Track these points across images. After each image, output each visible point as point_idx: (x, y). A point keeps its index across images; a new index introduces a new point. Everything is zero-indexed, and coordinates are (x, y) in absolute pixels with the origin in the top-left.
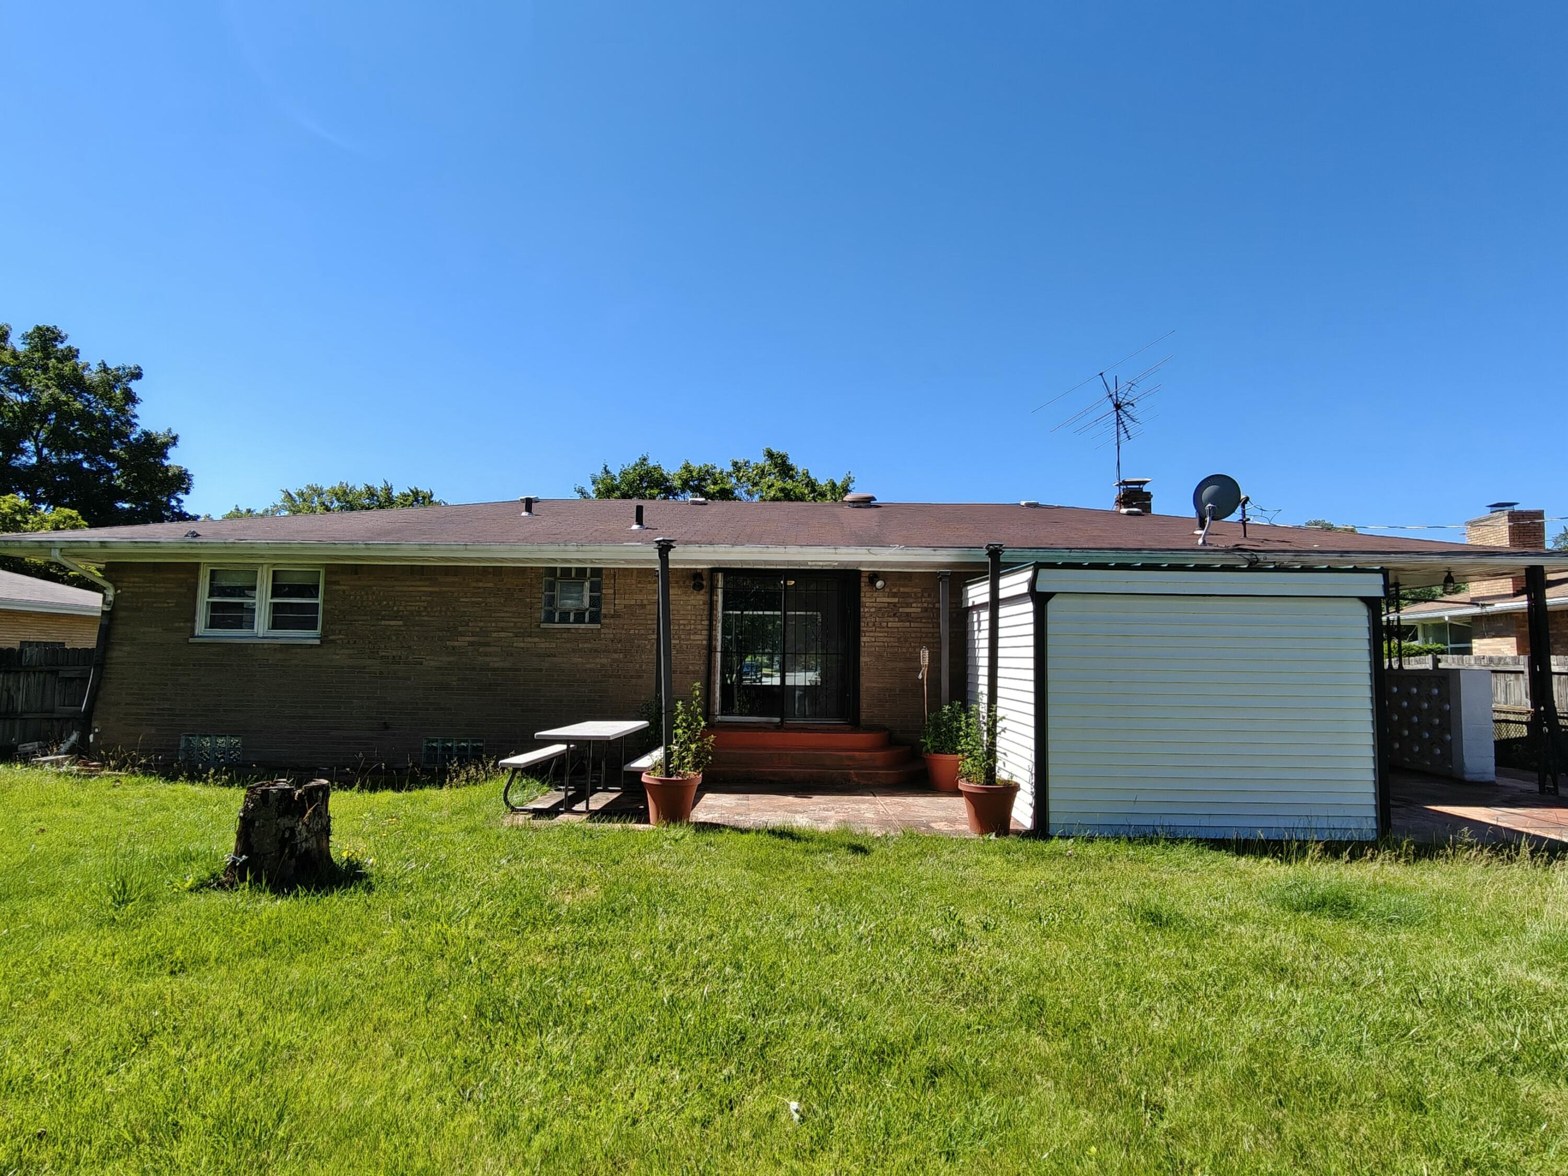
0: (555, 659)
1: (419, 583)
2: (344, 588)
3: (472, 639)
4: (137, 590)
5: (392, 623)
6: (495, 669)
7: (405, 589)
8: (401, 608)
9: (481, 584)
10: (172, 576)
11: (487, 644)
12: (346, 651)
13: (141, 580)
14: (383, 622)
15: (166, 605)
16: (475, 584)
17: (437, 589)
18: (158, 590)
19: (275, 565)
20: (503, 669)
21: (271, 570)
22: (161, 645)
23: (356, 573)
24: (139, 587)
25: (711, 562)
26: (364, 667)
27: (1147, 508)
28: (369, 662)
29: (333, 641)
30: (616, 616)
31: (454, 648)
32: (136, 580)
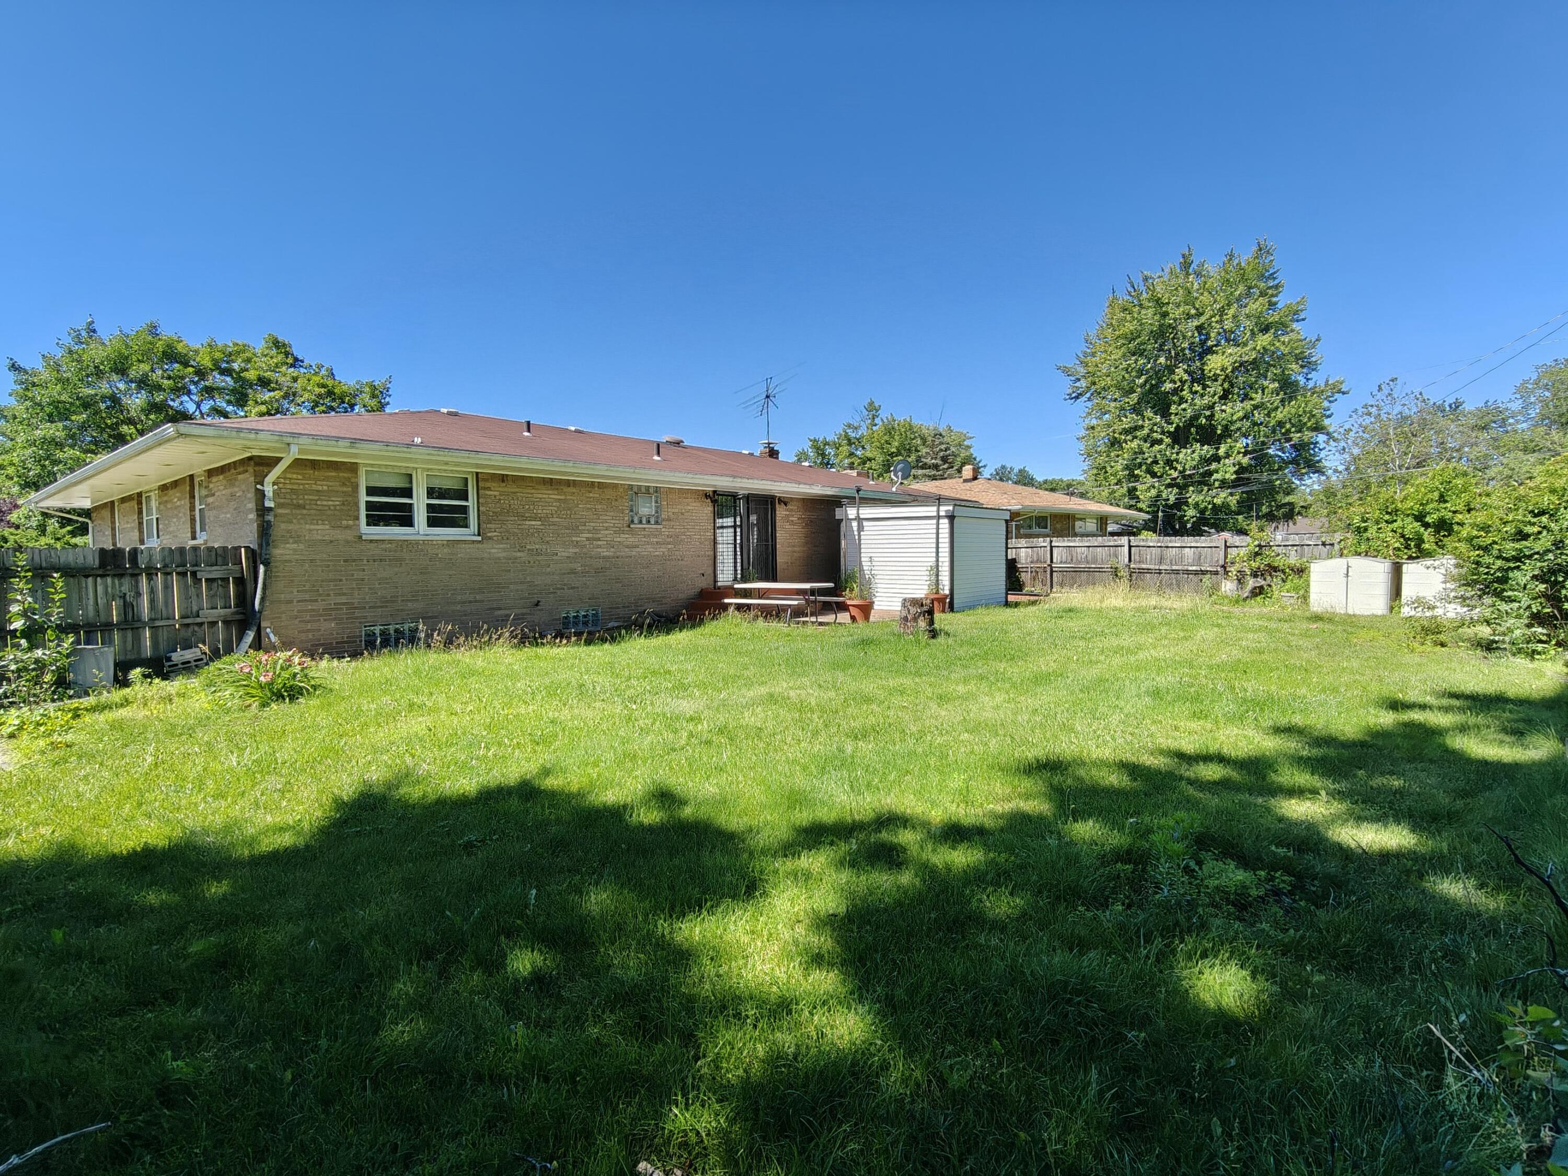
0: (638, 550)
1: (550, 492)
2: (496, 493)
3: (588, 535)
4: (295, 487)
5: (533, 523)
6: (604, 557)
7: (540, 496)
8: (540, 511)
9: (591, 495)
10: (333, 474)
11: (599, 539)
12: (501, 546)
13: (300, 477)
14: (527, 523)
15: (330, 503)
16: (587, 495)
17: (563, 497)
18: (320, 488)
19: (428, 470)
20: (609, 557)
21: (426, 473)
22: (331, 542)
23: (503, 481)
24: (299, 484)
25: (714, 486)
26: (516, 558)
27: (777, 458)
28: (519, 554)
29: (490, 538)
30: (669, 520)
31: (577, 542)
32: (295, 476)
